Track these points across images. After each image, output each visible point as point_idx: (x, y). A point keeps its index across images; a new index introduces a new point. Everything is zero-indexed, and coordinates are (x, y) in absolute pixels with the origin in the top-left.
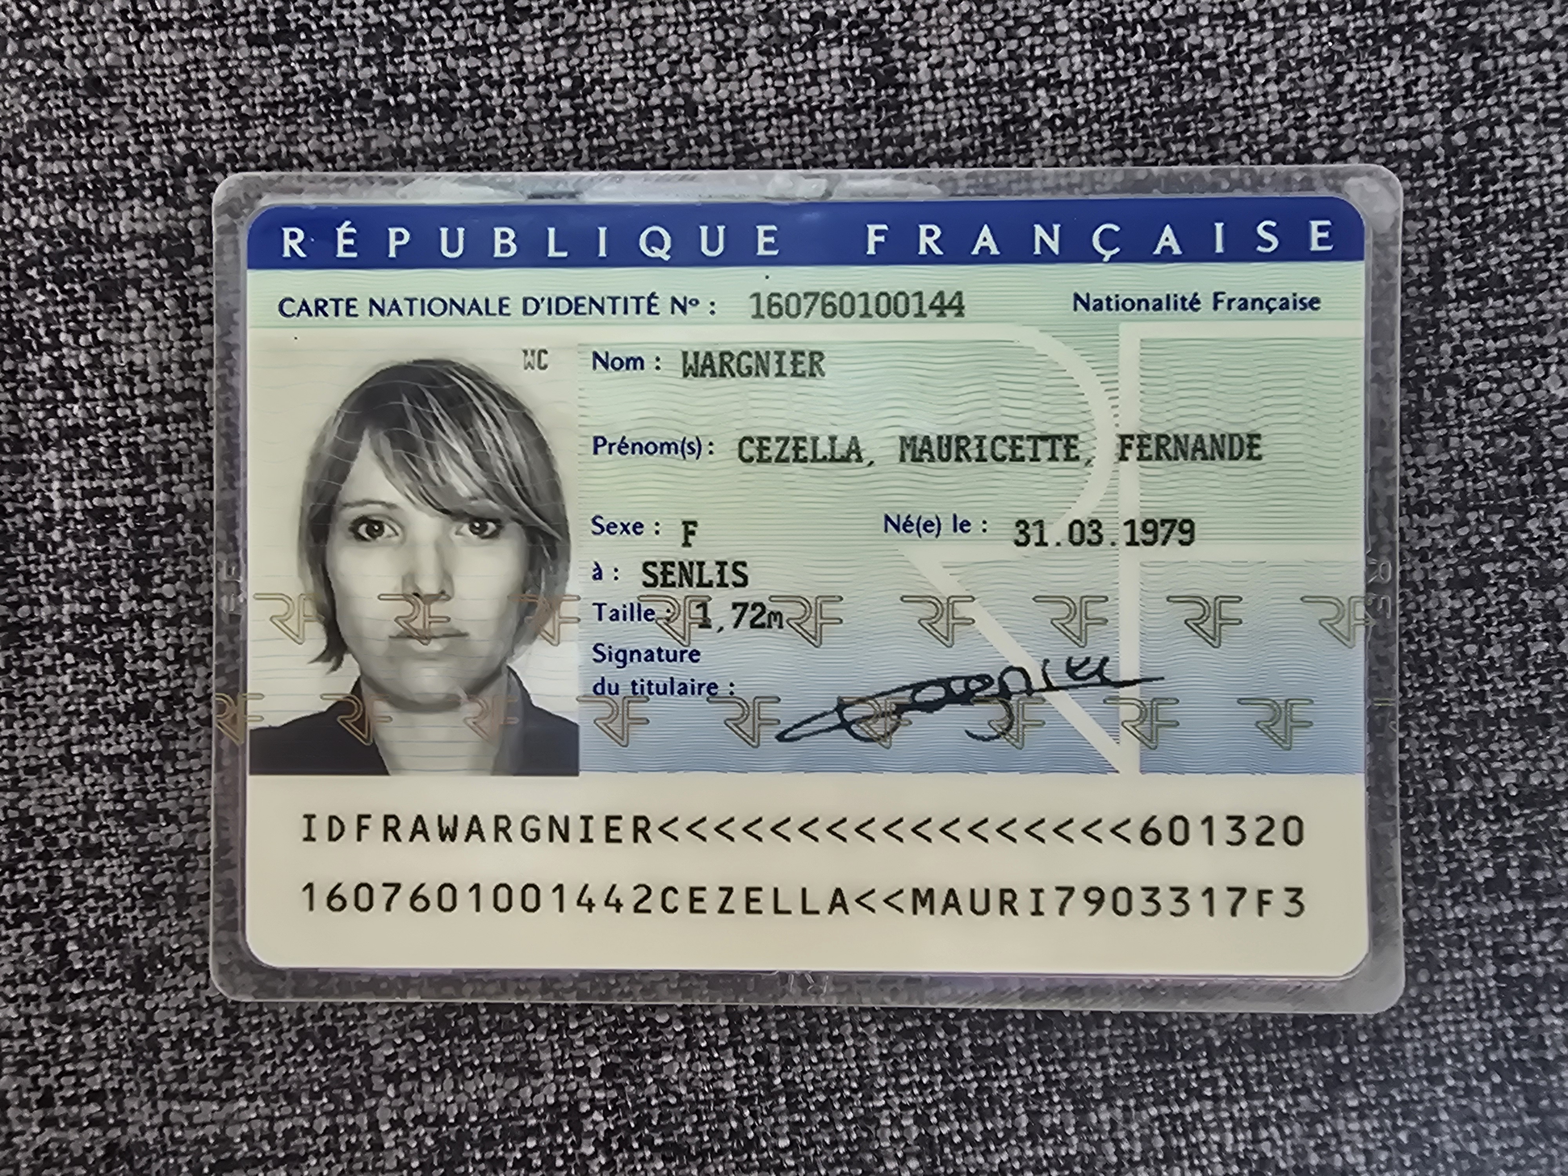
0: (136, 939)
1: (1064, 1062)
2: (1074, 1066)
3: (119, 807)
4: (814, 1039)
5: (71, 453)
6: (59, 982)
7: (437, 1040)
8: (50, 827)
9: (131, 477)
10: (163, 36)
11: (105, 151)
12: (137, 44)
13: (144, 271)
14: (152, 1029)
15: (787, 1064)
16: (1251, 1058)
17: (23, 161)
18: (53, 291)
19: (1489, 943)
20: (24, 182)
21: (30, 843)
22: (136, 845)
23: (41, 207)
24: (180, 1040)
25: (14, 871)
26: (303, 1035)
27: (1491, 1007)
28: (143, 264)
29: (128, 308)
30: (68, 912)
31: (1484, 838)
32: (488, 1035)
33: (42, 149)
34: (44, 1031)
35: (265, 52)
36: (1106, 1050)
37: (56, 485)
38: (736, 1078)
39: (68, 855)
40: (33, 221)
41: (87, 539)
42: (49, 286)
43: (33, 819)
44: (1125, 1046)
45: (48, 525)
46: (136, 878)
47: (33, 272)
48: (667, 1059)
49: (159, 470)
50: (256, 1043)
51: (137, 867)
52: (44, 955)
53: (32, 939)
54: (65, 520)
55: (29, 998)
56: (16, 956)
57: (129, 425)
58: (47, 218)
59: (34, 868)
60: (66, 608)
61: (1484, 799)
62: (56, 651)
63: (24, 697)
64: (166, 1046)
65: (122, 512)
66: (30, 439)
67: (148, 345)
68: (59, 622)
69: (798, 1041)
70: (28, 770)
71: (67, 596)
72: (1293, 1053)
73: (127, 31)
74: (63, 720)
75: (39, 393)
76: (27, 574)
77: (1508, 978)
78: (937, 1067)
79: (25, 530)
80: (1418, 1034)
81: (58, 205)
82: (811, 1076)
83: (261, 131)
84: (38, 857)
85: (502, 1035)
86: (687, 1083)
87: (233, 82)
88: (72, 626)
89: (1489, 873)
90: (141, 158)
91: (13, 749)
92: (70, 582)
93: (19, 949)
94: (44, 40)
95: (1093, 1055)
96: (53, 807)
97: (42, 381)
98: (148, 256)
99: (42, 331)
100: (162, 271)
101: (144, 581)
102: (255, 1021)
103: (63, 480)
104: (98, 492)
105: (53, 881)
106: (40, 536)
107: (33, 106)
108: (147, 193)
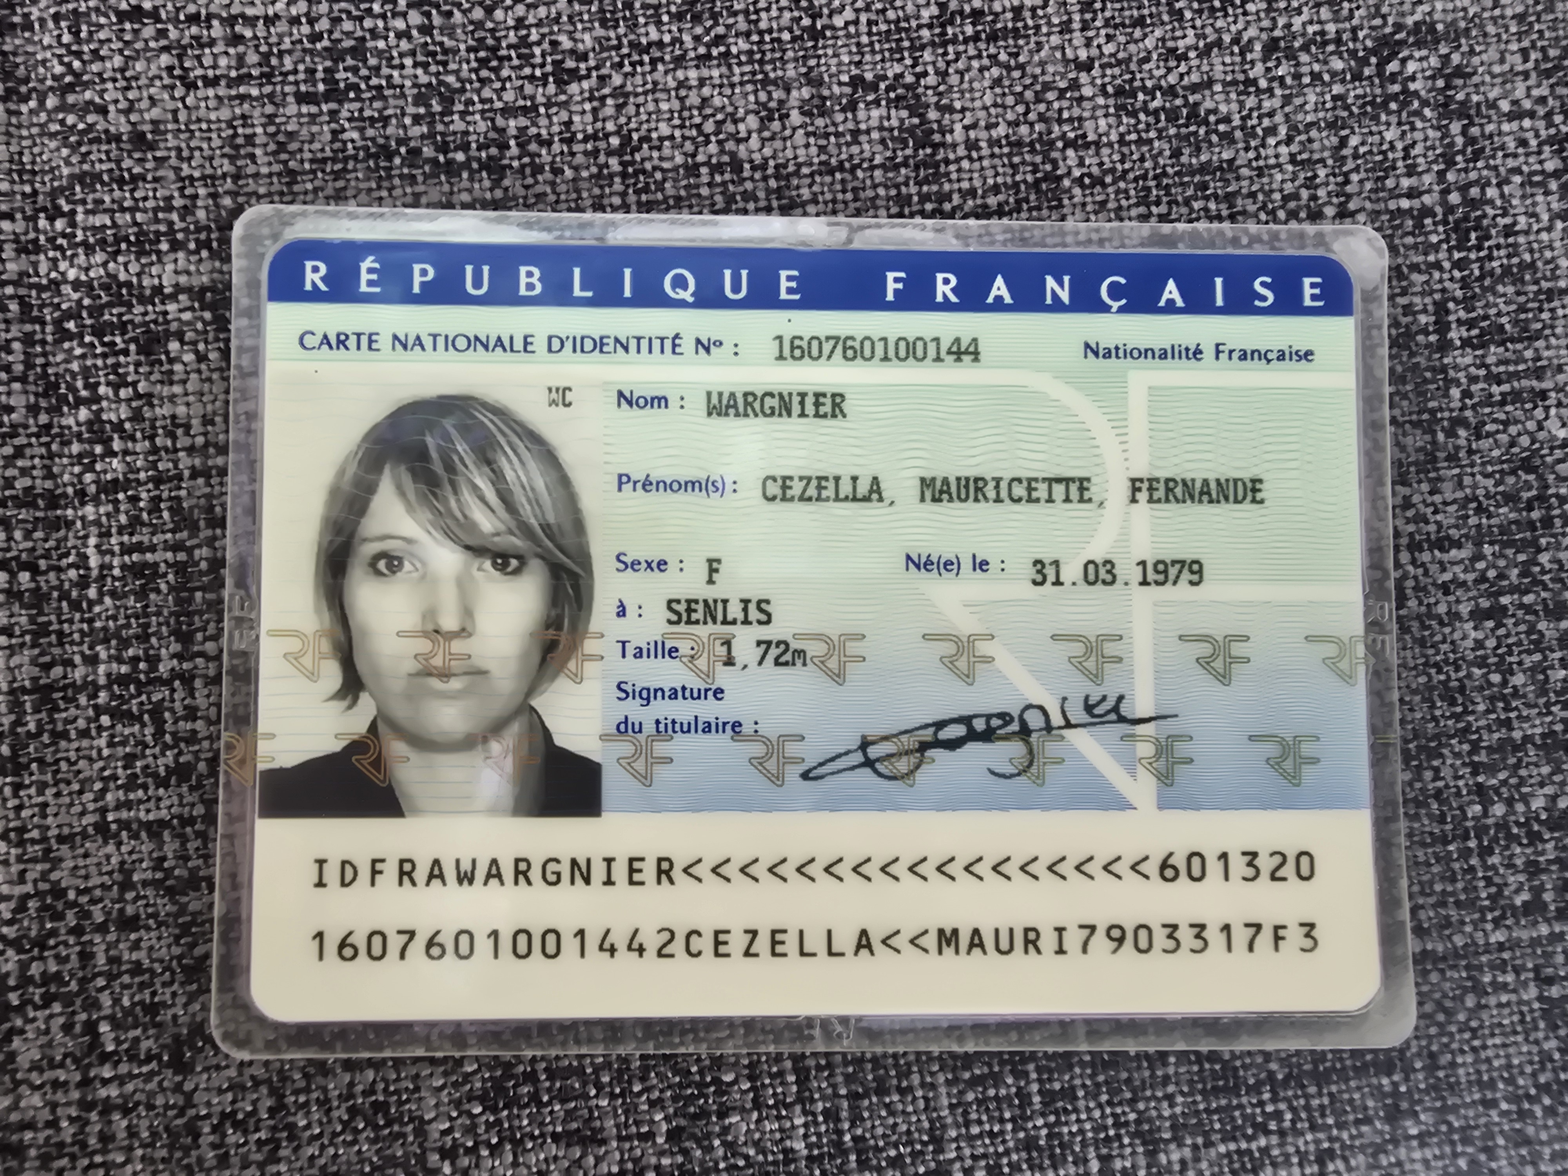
0: (175, 1017)
1: (1133, 1102)
2: (1141, 1106)
3: (159, 875)
4: (882, 1091)
5: (110, 508)
6: (90, 1065)
7: (495, 1110)
8: (84, 899)
9: (173, 531)
10: (211, 92)
11: (150, 204)
12: (183, 99)
13: (188, 323)
14: (192, 1112)
15: (856, 1119)
16: (1312, 1090)
17: (63, 215)
18: (92, 345)
19: (1530, 965)
20: (64, 235)
21: (60, 916)
22: (176, 916)
23: (82, 259)
24: (221, 1123)
25: (43, 947)
26: (353, 1111)
27: (1536, 1029)
28: (187, 316)
29: (171, 361)
30: (101, 990)
31: (1519, 862)
32: (550, 1103)
33: (84, 202)
34: (71, 1120)
35: (314, 109)
36: (1171, 1089)
37: (92, 541)
38: (806, 1136)
39: (102, 928)
40: (72, 274)
41: (125, 595)
42: (87, 339)
43: (65, 890)
44: (1191, 1082)
45: (83, 583)
46: (176, 951)
47: (71, 325)
48: (734, 1119)
49: (202, 524)
50: (302, 1123)
51: (177, 938)
52: (75, 1037)
53: (61, 1020)
54: (102, 578)
55: (56, 1084)
56: (43, 1040)
57: (170, 479)
58: (87, 270)
59: (66, 944)
60: (102, 669)
61: (1517, 823)
62: (91, 712)
63: (57, 762)
64: (207, 1130)
65: (163, 567)
66: (65, 495)
67: (191, 398)
68: (94, 683)
69: (866, 1095)
70: (61, 839)
71: (103, 655)
72: (1353, 1084)
73: (173, 87)
74: (98, 786)
75: (76, 448)
76: (60, 634)
77: (1549, 999)
78: (1007, 1115)
79: (59, 588)
80: (1469, 1059)
81: (99, 257)
82: (880, 1131)
83: (309, 186)
84: (71, 931)
85: (563, 1101)
86: (756, 1144)
87: (281, 138)
88: (108, 687)
89: (1525, 896)
90: (186, 211)
91: (44, 816)
92: (106, 641)
93: (47, 1032)
94: (88, 95)
95: (1160, 1094)
96: (86, 877)
97: (79, 435)
98: (192, 309)
99: (80, 384)
100: (205, 323)
101: (185, 638)
102: (302, 1099)
103: (100, 535)
104: (139, 548)
105: (86, 957)
106: (74, 594)
107: (74, 160)
108: (192, 246)
